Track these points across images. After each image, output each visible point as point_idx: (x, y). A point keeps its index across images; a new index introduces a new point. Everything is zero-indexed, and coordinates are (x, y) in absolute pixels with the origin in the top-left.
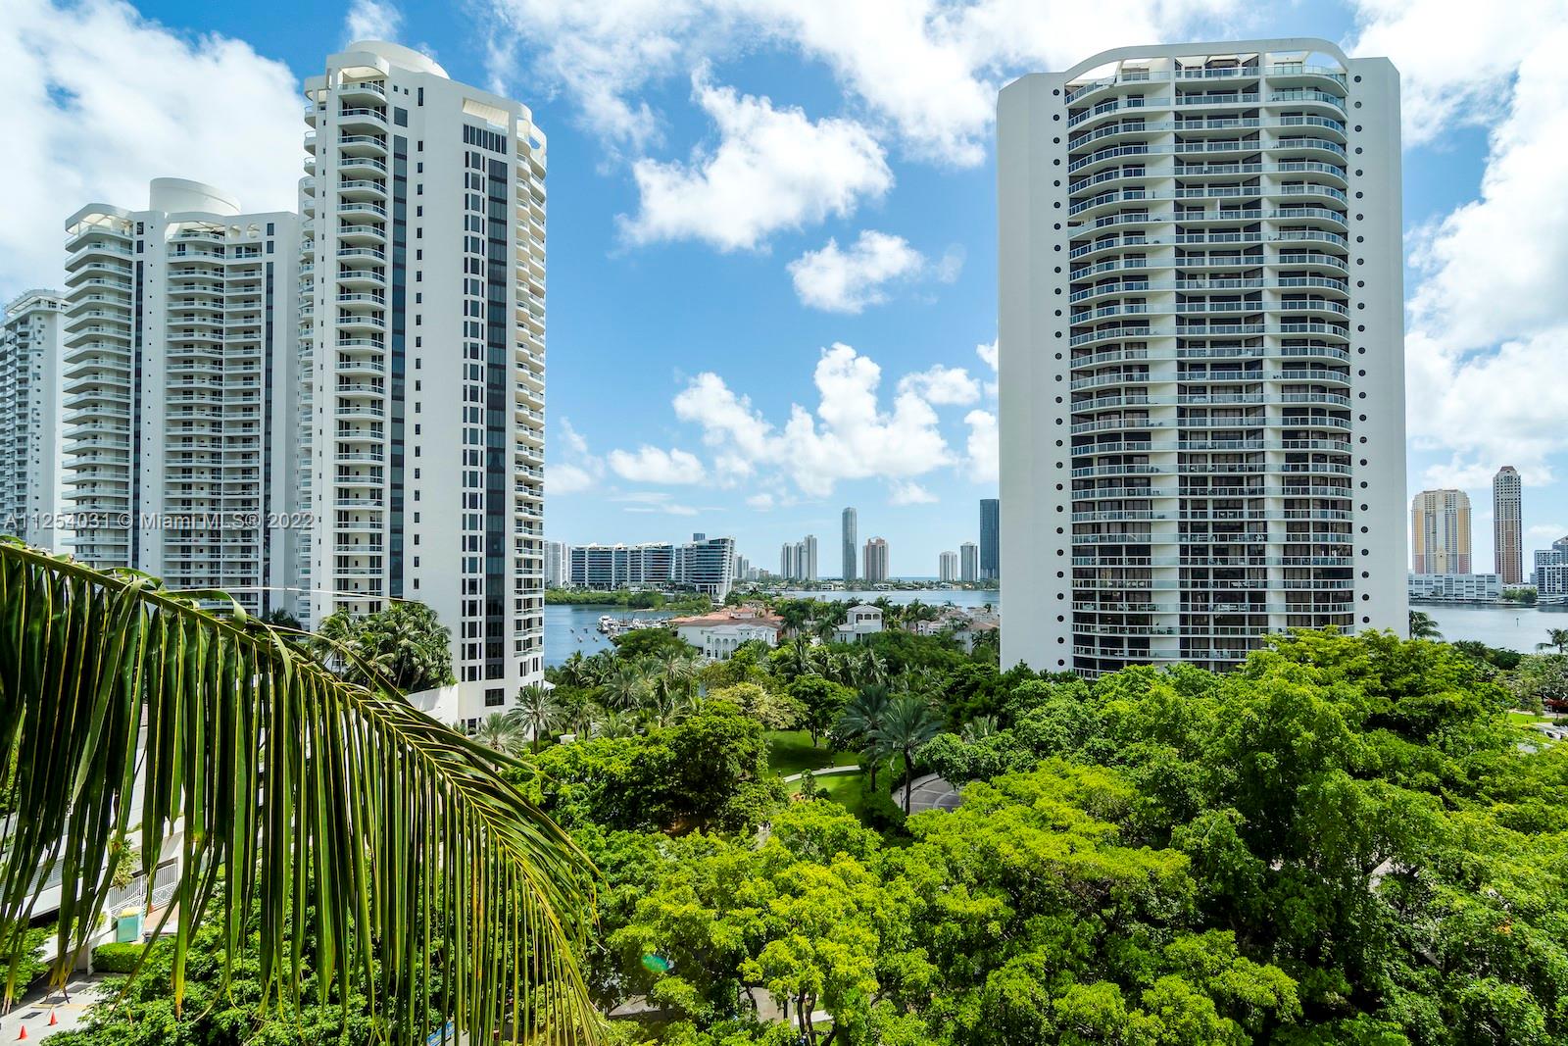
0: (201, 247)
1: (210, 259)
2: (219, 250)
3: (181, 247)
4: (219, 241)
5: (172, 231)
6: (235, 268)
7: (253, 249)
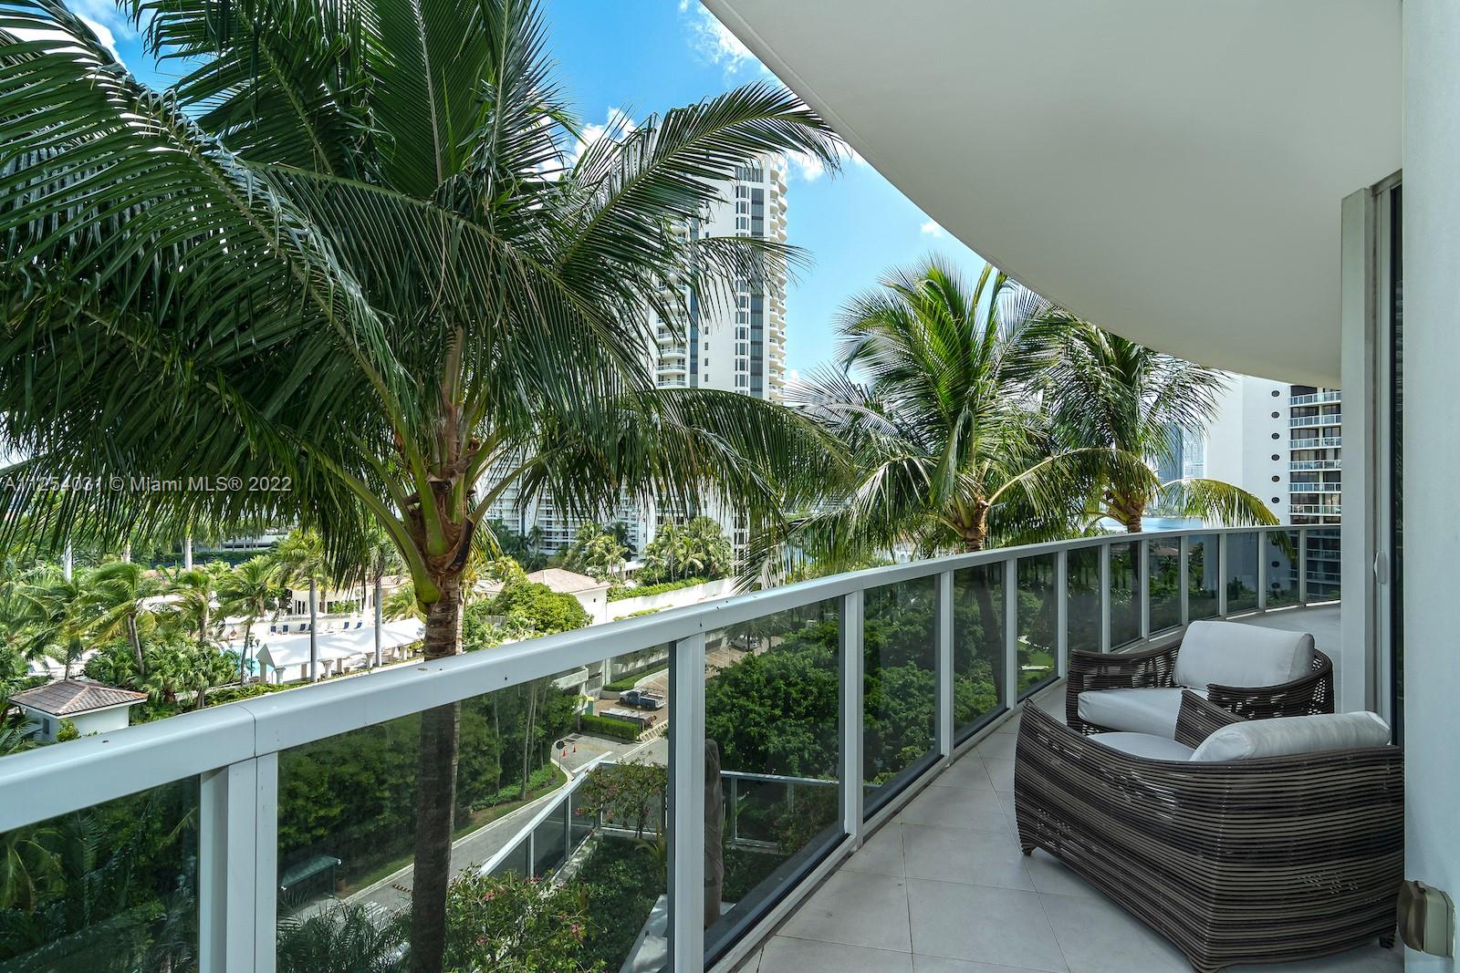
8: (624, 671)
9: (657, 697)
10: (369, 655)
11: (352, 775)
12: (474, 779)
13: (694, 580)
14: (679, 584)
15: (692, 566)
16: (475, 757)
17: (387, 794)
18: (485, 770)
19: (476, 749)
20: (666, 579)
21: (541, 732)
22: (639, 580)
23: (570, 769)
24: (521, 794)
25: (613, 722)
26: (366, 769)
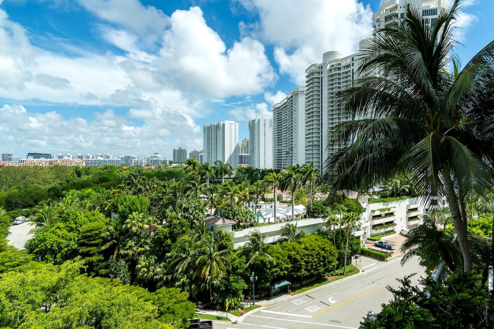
0: (335, 69)
1: (337, 72)
2: (339, 69)
3: (331, 70)
4: (339, 66)
5: (328, 67)
6: (343, 73)
7: (348, 66)
8: (376, 233)
9: (392, 245)
10: (290, 216)
11: (294, 255)
12: (329, 264)
13: (405, 197)
14: (398, 198)
15: (404, 190)
16: (330, 256)
17: (304, 263)
18: (333, 261)
19: (330, 253)
20: (392, 195)
21: (350, 251)
22: (379, 196)
23: (360, 268)
24: (344, 273)
25: (375, 252)
26: (298, 254)
